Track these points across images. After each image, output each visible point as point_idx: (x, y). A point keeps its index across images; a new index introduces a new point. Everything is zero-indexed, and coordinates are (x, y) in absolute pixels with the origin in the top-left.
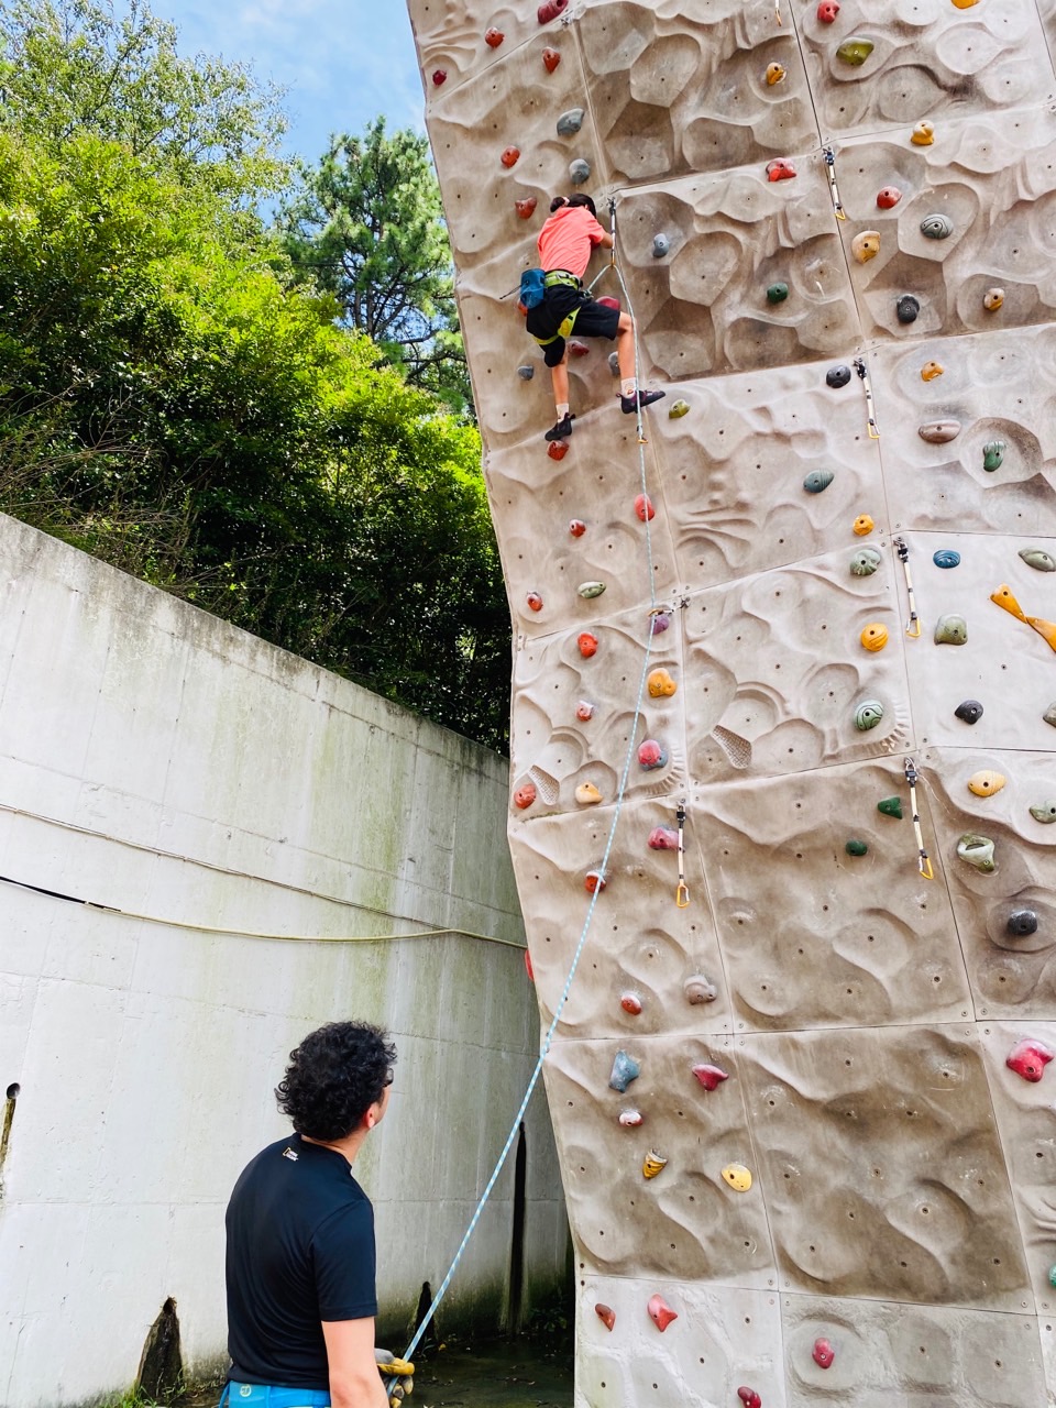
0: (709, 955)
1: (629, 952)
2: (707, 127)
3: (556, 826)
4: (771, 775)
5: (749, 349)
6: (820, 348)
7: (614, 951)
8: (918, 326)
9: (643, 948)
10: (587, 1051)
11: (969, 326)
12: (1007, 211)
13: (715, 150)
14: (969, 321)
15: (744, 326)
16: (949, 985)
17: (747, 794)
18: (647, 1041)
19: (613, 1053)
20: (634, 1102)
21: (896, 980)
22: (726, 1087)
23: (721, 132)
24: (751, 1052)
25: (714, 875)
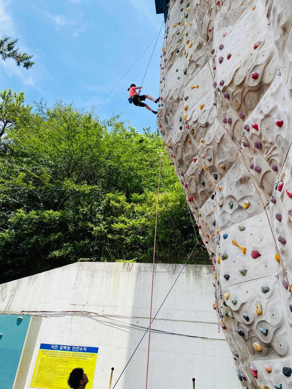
2: (186, 158)
5: (204, 197)
6: (211, 191)
8: (218, 178)
11: (224, 174)
12: (218, 147)
13: (189, 160)
14: (223, 173)
15: (202, 193)
20: (245, 385)
23: (188, 157)
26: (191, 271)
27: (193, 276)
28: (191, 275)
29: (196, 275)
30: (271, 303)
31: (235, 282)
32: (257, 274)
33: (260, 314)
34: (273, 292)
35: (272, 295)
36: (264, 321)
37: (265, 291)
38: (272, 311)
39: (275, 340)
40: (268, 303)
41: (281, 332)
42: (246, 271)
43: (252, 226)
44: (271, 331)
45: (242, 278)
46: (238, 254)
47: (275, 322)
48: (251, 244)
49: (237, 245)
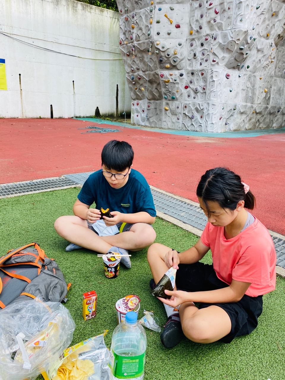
0: (138, 64)
1: (132, 63)
3: (123, 47)
4: (141, 41)
7: (130, 63)
9: (133, 63)
10: (129, 75)
16: (157, 67)
17: (139, 43)
18: (135, 74)
19: (132, 75)
20: (134, 81)
21: (153, 66)
22: (141, 79)
24: (142, 75)
25: (138, 54)
26: (70, 5)
27: (72, 10)
28: (70, 9)
29: (73, 9)
30: (182, 50)
31: (162, 37)
32: (176, 36)
33: (175, 54)
34: (183, 45)
35: (182, 47)
36: (177, 57)
37: (180, 45)
38: (181, 53)
39: (179, 64)
40: (180, 50)
41: (182, 62)
42: (171, 33)
43: (178, 10)
44: (179, 60)
45: (168, 36)
46: (167, 23)
47: (181, 58)
48: (176, 20)
49: (167, 17)
